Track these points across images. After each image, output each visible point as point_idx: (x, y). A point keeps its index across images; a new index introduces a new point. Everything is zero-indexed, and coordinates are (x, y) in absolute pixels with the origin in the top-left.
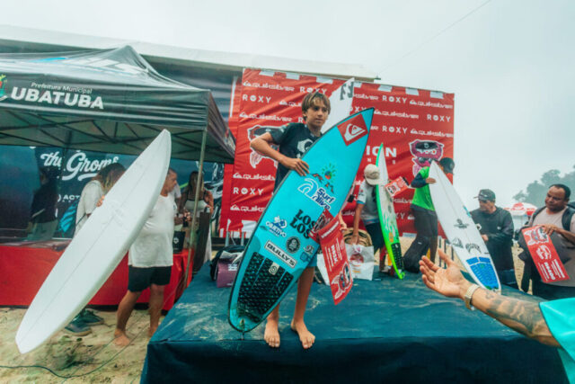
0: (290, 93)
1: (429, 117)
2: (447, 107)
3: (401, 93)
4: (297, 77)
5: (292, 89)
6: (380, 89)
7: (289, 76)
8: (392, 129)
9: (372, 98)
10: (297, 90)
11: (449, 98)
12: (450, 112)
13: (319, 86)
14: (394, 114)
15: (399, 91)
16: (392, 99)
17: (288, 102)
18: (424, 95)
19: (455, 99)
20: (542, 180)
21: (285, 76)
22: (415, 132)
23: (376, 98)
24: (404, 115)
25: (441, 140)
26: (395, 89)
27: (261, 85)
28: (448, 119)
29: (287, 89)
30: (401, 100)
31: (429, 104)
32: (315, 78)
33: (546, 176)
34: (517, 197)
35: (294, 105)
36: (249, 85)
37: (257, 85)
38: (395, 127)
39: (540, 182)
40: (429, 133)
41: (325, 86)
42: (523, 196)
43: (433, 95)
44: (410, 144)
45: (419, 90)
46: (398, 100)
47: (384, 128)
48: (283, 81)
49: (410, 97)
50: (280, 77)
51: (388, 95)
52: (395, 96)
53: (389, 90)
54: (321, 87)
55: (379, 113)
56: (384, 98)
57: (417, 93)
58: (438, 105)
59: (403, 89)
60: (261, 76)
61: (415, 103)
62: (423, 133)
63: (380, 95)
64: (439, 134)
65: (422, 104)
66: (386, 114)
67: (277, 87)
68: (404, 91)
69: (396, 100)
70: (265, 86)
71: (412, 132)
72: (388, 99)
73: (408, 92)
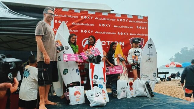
0: (76, 19)
1: (137, 27)
2: (145, 22)
3: (125, 17)
4: (79, 11)
5: (77, 17)
6: (116, 16)
7: (76, 11)
8: (122, 34)
9: (113, 20)
10: (80, 18)
11: (146, 19)
12: (146, 25)
13: (89, 15)
14: (122, 27)
15: (124, 16)
16: (121, 20)
17: (76, 24)
18: (135, 17)
19: (148, 19)
20: (181, 52)
21: (73, 11)
22: (132, 34)
23: (115, 20)
24: (127, 27)
25: (143, 37)
26: (123, 15)
27: (63, 16)
28: (146, 28)
29: (75, 17)
30: (125, 20)
31: (137, 22)
32: (87, 12)
33: (183, 50)
34: (171, 60)
35: (79, 24)
36: (57, 16)
37: (61, 16)
38: (123, 33)
39: (180, 53)
40: (138, 35)
41: (92, 15)
42: (173, 59)
43: (139, 18)
44: (130, 39)
45: (133, 16)
46: (124, 20)
47: (119, 33)
48: (73, 13)
49: (129, 19)
50: (71, 12)
51: (120, 18)
52: (123, 19)
53: (120, 16)
54: (90, 16)
55: (116, 27)
56: (118, 20)
57: (132, 17)
58: (141, 22)
59: (126, 15)
60: (63, 11)
61: (131, 22)
62: (135, 35)
63: (116, 18)
64: (142, 35)
65: (134, 22)
66: (119, 27)
67: (70, 16)
68: (127, 16)
69: (123, 20)
70: (65, 16)
71: (130, 34)
72: (120, 20)
73: (128, 17)
